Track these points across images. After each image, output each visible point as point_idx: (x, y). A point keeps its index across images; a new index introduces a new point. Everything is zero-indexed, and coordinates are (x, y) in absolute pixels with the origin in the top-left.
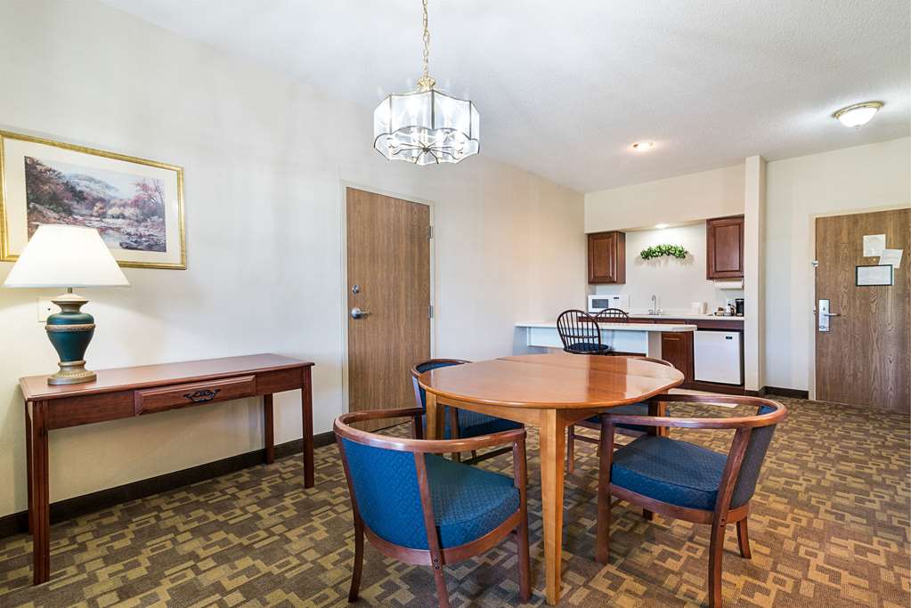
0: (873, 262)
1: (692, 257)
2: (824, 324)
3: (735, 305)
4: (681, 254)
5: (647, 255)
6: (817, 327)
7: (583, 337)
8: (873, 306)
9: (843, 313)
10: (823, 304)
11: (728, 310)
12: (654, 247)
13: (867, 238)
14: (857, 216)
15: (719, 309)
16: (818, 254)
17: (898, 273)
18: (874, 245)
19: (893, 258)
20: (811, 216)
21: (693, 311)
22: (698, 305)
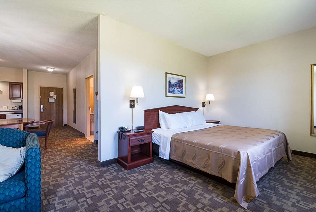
0: (52, 97)
2: (42, 110)
3: (18, 107)
8: (52, 106)
9: (46, 108)
10: (42, 106)
11: (16, 108)
13: (50, 92)
14: (48, 88)
15: (13, 108)
16: (41, 95)
17: (56, 100)
18: (52, 94)
19: (55, 97)
20: (39, 86)
21: (3, 108)
22: (5, 107)
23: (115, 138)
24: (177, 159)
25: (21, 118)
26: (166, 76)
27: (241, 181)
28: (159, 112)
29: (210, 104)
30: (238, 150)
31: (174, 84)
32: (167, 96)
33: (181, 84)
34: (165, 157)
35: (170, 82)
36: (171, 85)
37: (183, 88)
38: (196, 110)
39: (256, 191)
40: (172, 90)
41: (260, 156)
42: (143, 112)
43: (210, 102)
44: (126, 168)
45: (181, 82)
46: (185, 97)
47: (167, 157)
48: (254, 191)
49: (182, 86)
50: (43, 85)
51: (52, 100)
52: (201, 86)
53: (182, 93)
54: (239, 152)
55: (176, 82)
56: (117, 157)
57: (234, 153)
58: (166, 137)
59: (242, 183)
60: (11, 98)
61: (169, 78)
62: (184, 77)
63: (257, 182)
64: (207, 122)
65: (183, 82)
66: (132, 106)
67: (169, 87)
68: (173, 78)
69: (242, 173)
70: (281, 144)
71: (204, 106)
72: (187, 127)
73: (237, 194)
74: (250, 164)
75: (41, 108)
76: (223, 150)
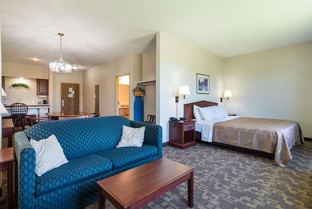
0: (70, 93)
1: (30, 88)
2: (63, 105)
3: (43, 101)
4: (26, 86)
5: (15, 86)
6: (62, 106)
7: (17, 111)
8: (70, 102)
9: (66, 103)
10: (63, 101)
11: (42, 103)
12: (17, 83)
13: (69, 88)
14: (68, 84)
15: (39, 103)
16: (62, 91)
17: (74, 95)
18: (71, 90)
19: (73, 92)
20: (60, 82)
21: (32, 103)
22: (34, 101)
23: (167, 127)
24: (220, 141)
25: (48, 112)
26: (197, 76)
27: (279, 150)
28: (193, 106)
29: (228, 99)
30: (275, 131)
31: (202, 83)
32: (198, 93)
33: (206, 83)
34: (208, 140)
35: (199, 82)
36: (200, 84)
37: (207, 86)
38: (217, 104)
39: (290, 156)
40: (200, 88)
41: (288, 136)
42: (183, 106)
43: (228, 98)
44: (182, 148)
45: (206, 80)
46: (209, 94)
47: (210, 141)
48: (289, 156)
49: (207, 85)
50: (64, 82)
51: (71, 96)
52: (220, 84)
53: (207, 90)
54: (276, 133)
55: (203, 81)
56: (169, 141)
57: (272, 133)
58: (207, 125)
59: (279, 152)
60: (38, 94)
61: (199, 78)
62: (208, 77)
63: (290, 150)
64: (229, 115)
65: (207, 81)
66: (177, 101)
67: (199, 86)
68: (201, 78)
69: (279, 146)
70: (297, 130)
71: (221, 101)
72: (217, 118)
73: (276, 159)
74: (284, 140)
75: (62, 103)
76: (263, 132)
